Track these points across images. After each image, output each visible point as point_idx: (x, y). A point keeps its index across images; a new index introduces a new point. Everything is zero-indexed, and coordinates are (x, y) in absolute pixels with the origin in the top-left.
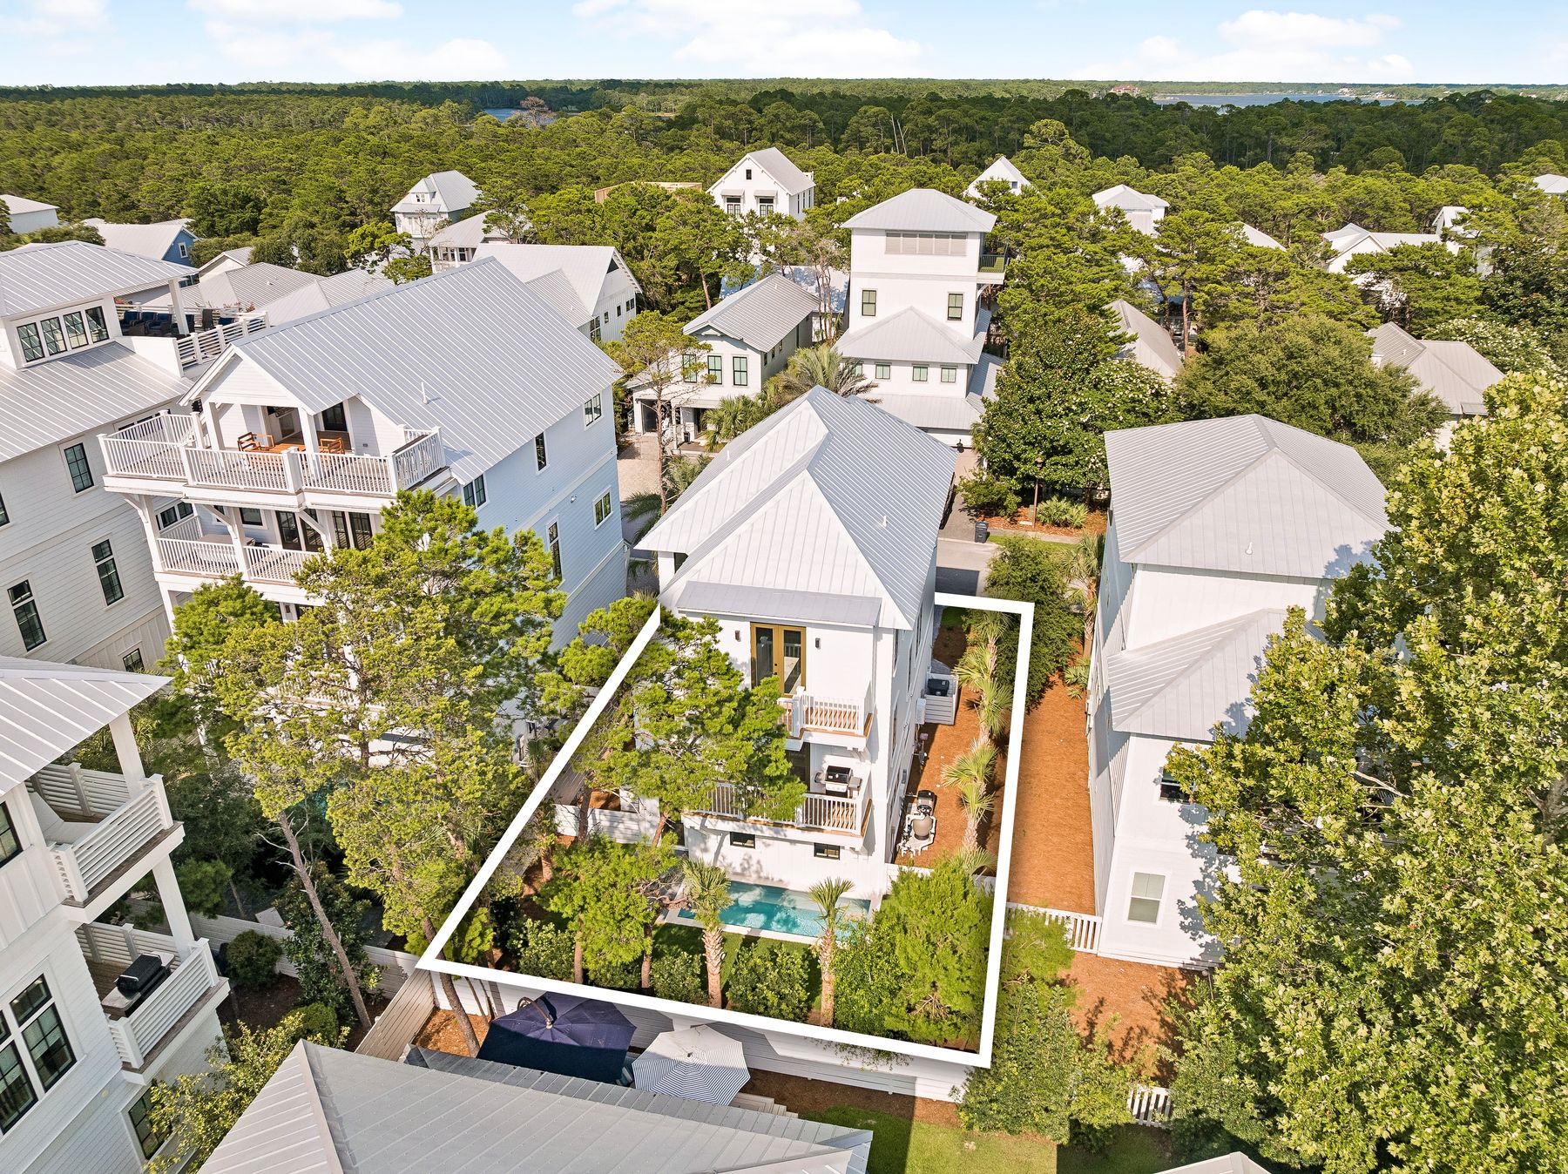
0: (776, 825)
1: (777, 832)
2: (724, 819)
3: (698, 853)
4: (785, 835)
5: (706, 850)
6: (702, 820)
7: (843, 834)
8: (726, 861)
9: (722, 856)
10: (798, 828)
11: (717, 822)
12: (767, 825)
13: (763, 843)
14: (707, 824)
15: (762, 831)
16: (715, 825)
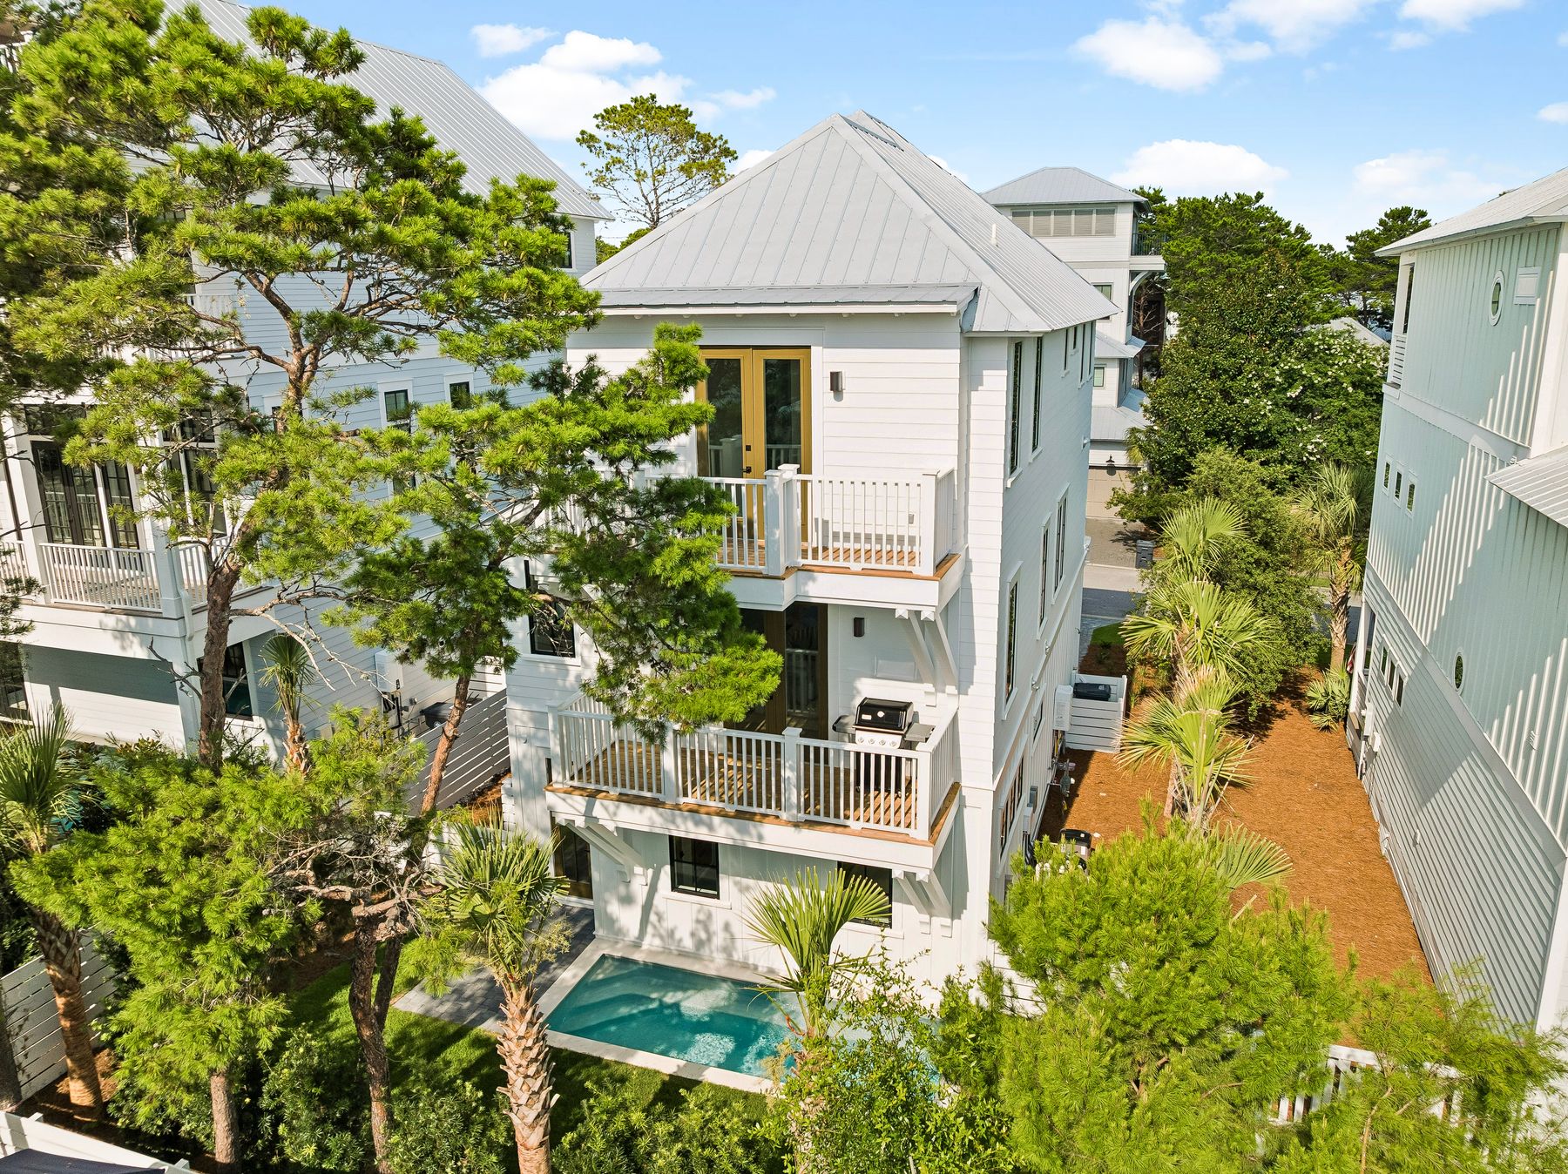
2: (633, 800)
4: (760, 837)
5: (627, 900)
6: (588, 803)
7: (889, 836)
8: (665, 924)
9: (657, 914)
10: (788, 823)
11: (617, 807)
12: (722, 814)
13: (736, 883)
14: (598, 811)
15: (711, 827)
16: (615, 814)
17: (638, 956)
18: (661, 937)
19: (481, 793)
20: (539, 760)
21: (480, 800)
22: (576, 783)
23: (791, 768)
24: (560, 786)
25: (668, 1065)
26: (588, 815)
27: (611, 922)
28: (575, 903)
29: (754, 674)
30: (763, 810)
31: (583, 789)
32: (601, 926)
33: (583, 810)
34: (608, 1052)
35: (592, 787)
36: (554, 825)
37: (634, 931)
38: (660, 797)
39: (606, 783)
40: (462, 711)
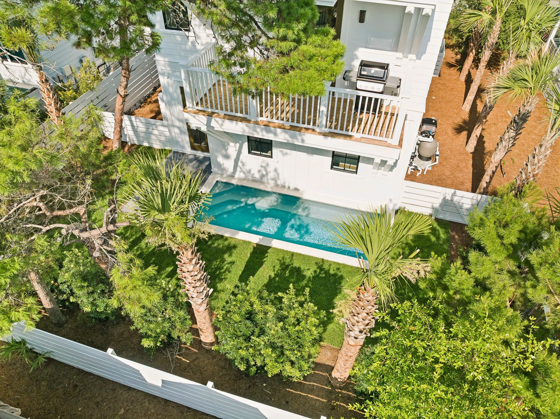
0: (293, 128)
1: (293, 137)
2: (232, 118)
3: (220, 159)
4: (303, 141)
5: (227, 157)
6: (208, 119)
7: (376, 142)
8: (245, 167)
9: (242, 162)
10: (320, 133)
11: (223, 121)
12: (282, 127)
13: (281, 151)
14: (213, 123)
15: (275, 134)
16: (222, 125)
17: (234, 182)
18: (244, 173)
19: (149, 96)
20: (176, 87)
21: (149, 100)
22: (200, 108)
23: (324, 106)
24: (191, 109)
25: (255, 239)
26: (208, 124)
27: (219, 165)
28: (201, 154)
29: (328, 59)
30: (306, 126)
31: (204, 111)
32: (215, 167)
33: (205, 122)
34: (227, 233)
35: (210, 110)
36: (189, 130)
37: (231, 170)
38: (248, 117)
39: (217, 109)
40: (128, 79)
